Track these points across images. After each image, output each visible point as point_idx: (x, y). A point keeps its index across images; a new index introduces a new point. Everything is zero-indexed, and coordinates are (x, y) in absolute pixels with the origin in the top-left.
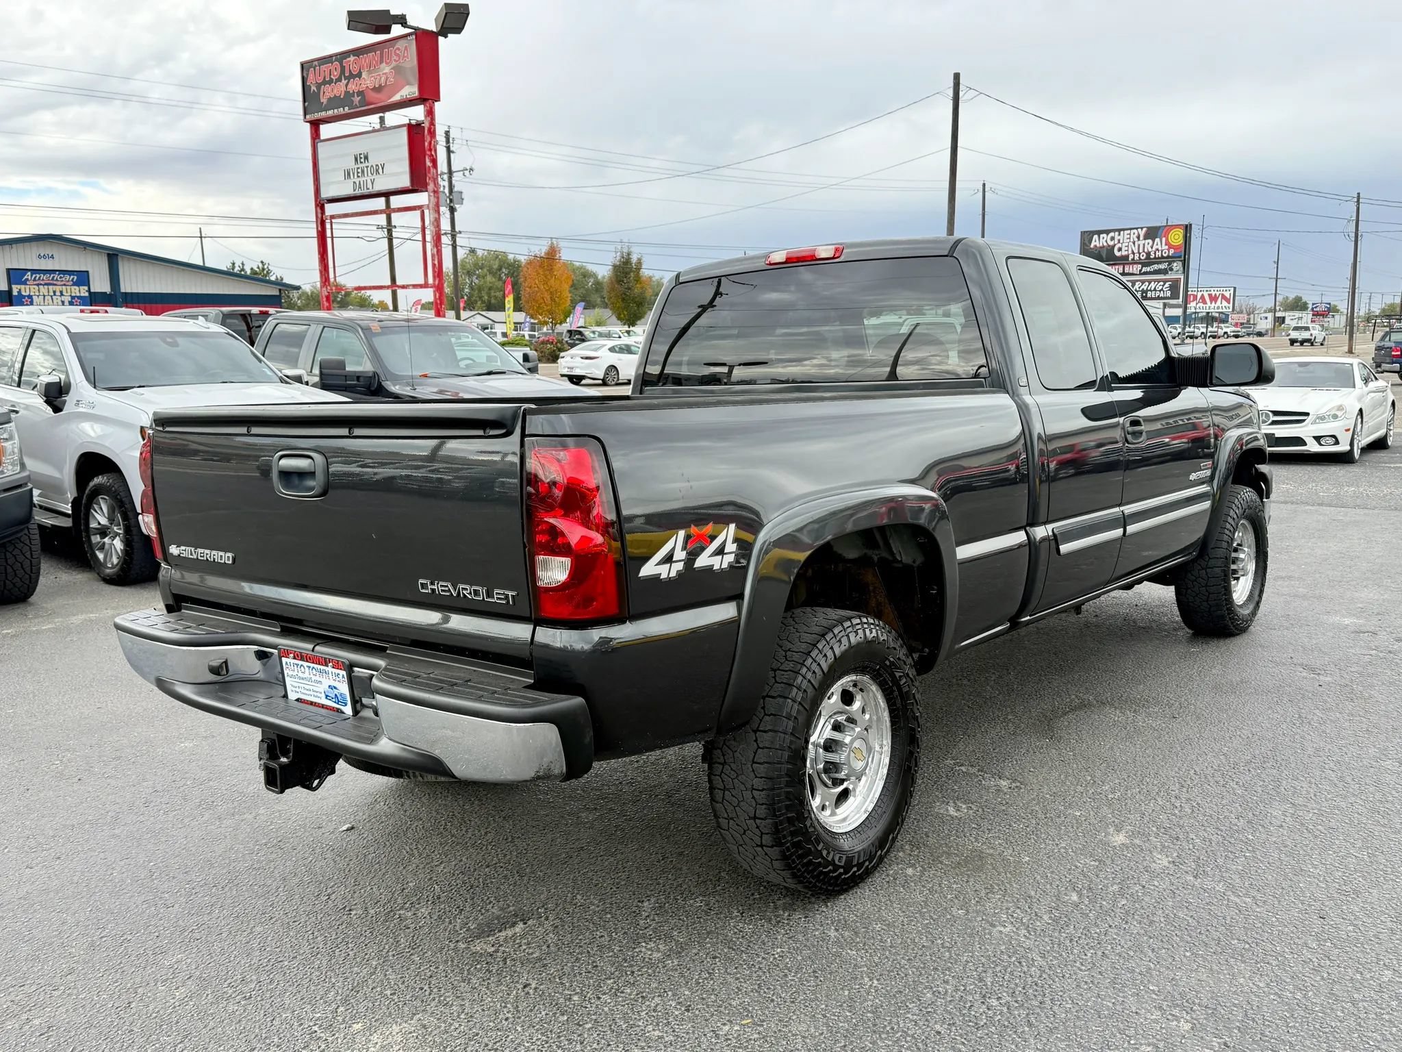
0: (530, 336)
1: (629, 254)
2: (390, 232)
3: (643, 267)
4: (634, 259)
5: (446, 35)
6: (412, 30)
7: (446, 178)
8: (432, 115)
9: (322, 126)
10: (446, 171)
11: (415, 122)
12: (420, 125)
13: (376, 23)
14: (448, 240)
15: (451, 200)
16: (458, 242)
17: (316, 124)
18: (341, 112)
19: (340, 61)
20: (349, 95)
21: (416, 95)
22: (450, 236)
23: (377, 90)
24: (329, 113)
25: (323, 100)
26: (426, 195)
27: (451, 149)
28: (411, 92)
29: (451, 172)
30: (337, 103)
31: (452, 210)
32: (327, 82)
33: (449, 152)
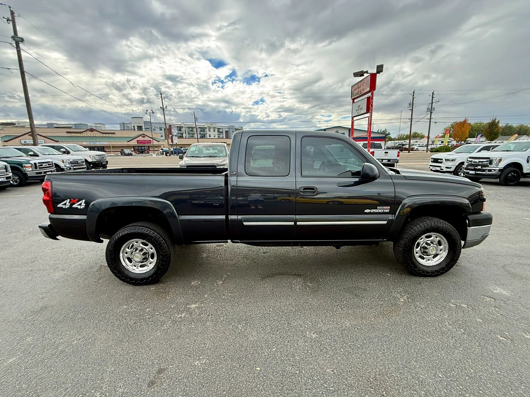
0: (456, 144)
1: (495, 119)
2: (411, 120)
3: (500, 123)
4: (497, 121)
5: (379, 73)
6: (370, 74)
7: (431, 104)
8: (372, 94)
9: (355, 100)
10: (431, 103)
11: (369, 96)
12: (370, 97)
13: (361, 74)
14: (429, 120)
15: (431, 110)
16: (432, 121)
17: (353, 100)
18: (357, 96)
19: (358, 84)
20: (358, 92)
21: (369, 90)
22: (429, 119)
23: (363, 90)
24: (355, 97)
25: (354, 94)
26: (369, 114)
27: (434, 97)
28: (368, 89)
29: (432, 103)
30: (356, 94)
31: (431, 113)
32: (355, 90)
33: (433, 97)
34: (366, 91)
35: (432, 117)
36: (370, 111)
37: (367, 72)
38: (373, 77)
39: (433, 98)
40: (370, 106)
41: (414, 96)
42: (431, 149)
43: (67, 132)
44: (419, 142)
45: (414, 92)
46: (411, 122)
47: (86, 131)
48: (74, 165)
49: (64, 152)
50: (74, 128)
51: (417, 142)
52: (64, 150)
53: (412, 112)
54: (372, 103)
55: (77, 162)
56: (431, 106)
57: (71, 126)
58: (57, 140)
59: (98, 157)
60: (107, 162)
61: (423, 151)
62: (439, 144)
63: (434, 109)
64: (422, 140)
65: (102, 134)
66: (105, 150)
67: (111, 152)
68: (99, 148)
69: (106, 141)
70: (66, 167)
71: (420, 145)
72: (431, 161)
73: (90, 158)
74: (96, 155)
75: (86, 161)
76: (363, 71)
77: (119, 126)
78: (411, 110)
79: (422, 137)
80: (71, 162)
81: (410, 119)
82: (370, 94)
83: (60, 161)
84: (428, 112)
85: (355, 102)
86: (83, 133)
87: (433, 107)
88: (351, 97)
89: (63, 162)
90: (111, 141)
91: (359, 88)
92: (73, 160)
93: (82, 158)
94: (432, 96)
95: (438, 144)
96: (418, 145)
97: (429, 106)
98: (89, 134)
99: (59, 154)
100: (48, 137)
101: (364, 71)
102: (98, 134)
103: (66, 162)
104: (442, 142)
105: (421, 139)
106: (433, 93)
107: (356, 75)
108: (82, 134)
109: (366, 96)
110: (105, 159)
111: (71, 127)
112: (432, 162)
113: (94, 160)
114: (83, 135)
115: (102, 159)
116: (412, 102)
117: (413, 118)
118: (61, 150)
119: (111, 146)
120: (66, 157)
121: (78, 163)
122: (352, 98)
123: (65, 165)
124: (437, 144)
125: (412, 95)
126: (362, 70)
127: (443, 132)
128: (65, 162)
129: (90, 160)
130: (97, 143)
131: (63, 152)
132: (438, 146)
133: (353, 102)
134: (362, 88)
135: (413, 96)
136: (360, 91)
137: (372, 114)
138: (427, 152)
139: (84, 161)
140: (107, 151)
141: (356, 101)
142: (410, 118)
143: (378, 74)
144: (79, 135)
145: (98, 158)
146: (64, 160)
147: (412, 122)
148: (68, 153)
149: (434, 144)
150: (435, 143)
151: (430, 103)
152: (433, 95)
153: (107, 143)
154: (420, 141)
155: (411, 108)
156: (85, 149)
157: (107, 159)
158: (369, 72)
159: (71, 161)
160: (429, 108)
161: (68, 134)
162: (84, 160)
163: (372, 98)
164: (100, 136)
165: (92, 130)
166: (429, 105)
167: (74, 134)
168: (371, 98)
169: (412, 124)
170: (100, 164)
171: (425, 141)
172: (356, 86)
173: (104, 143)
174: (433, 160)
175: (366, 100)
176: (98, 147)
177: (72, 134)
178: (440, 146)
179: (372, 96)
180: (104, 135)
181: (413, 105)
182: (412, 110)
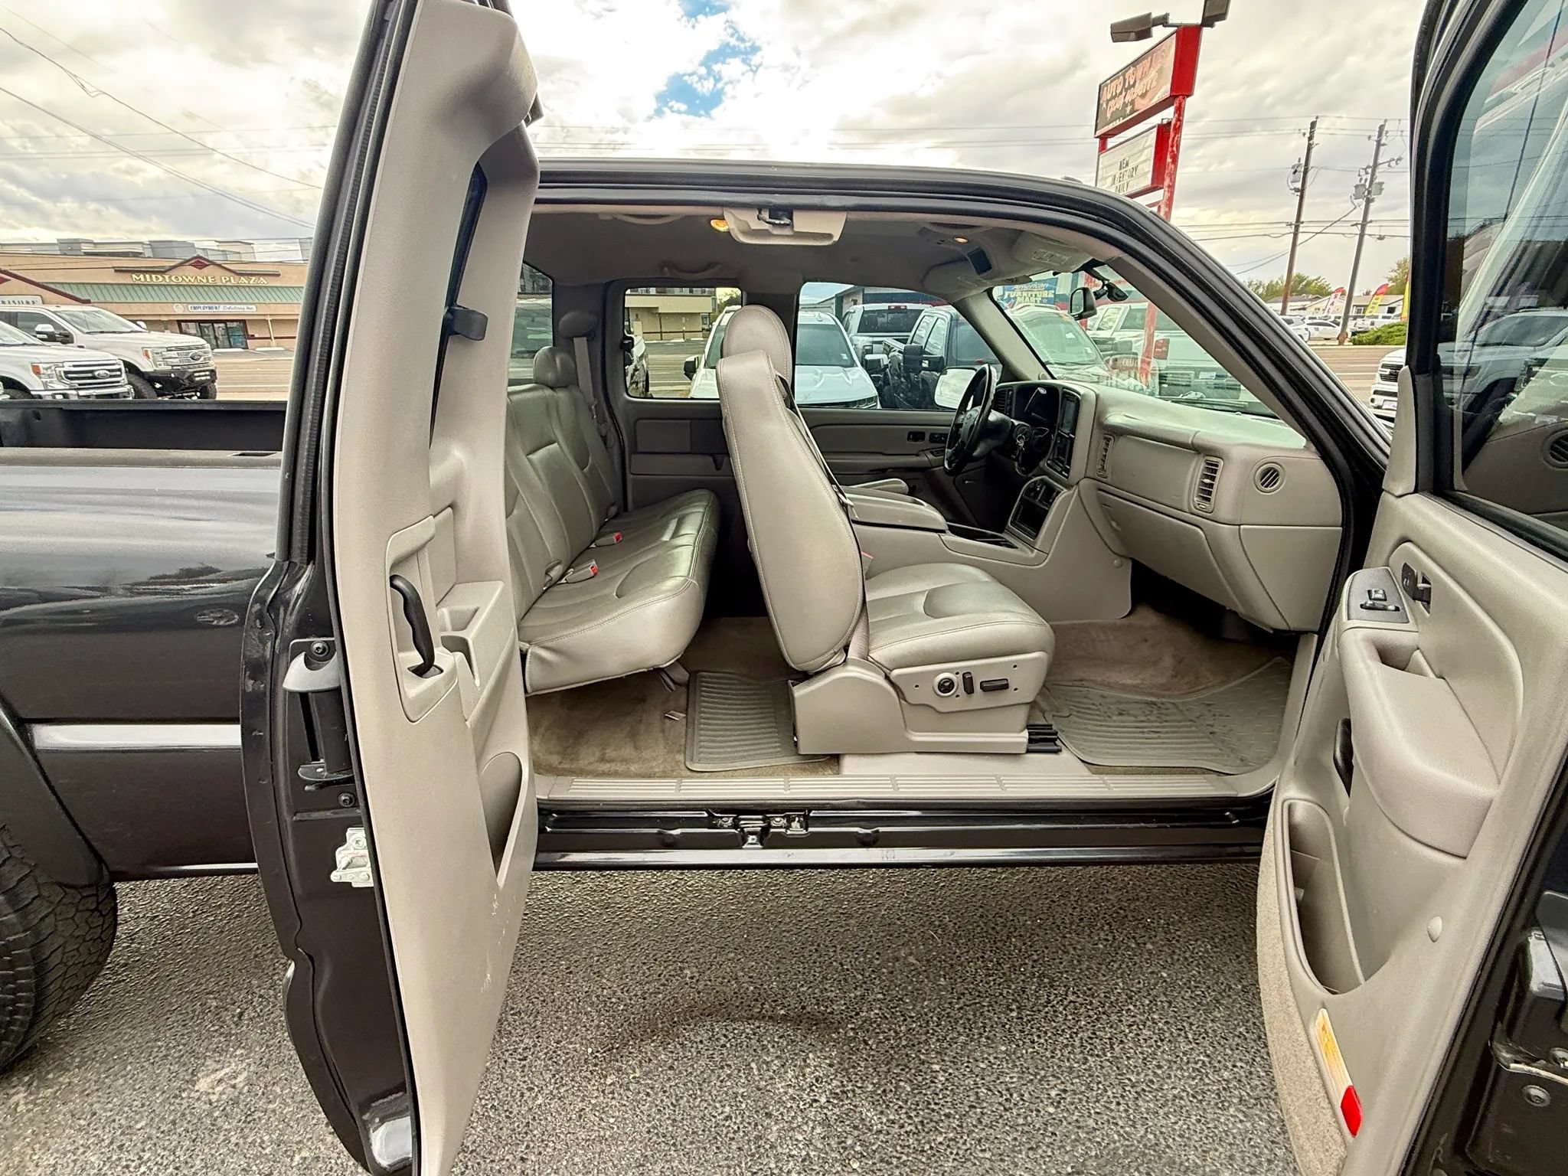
2: (1297, 228)
5: (1211, 25)
6: (1175, 29)
7: (1370, 170)
8: (1180, 111)
9: (1109, 140)
10: (1371, 164)
11: (1165, 122)
12: (1169, 123)
13: (1136, 29)
14: (1357, 230)
15: (1369, 193)
16: (1367, 231)
17: (1103, 138)
18: (1118, 123)
19: (1124, 75)
20: (1125, 105)
21: (1168, 95)
22: (1359, 226)
23: (1143, 96)
24: (1111, 126)
25: (1109, 115)
26: (1162, 191)
27: (1383, 142)
28: (1164, 90)
29: (1376, 165)
30: (1115, 116)
31: (1369, 201)
32: (1113, 98)
33: (1379, 144)
34: (1155, 100)
35: (1369, 219)
36: (1167, 182)
37: (1163, 21)
38: (1188, 40)
39: (1382, 148)
40: (1169, 160)
41: (1315, 140)
42: (1354, 334)
43: (119, 270)
44: (1313, 309)
45: (1313, 125)
46: (1296, 235)
47: (181, 264)
48: (80, 385)
49: (51, 338)
50: (149, 257)
51: (1304, 309)
52: (49, 328)
53: (1302, 197)
54: (1178, 147)
55: (92, 372)
56: (1369, 177)
57: (139, 249)
58: (87, 298)
59: (174, 354)
60: (213, 372)
61: (1326, 339)
62: (1384, 317)
63: (1381, 190)
64: (1323, 303)
65: (237, 277)
66: (250, 333)
67: (270, 338)
68: (229, 325)
69: (251, 301)
70: (50, 393)
71: (1315, 318)
72: (1381, 375)
73: (145, 359)
74: (169, 350)
75: (131, 368)
76: (1150, 14)
77: (299, 248)
78: (1296, 190)
79: (1322, 292)
80: (66, 373)
81: (1291, 225)
82: (1168, 114)
83: (23, 367)
84: (1356, 199)
85: (1109, 146)
86: (170, 273)
87: (1377, 181)
88: (1096, 130)
89: (36, 371)
90: (268, 301)
91: (1126, 91)
92: (74, 366)
93: (112, 357)
94: (1376, 138)
95: (1381, 315)
96: (1310, 318)
97: (1364, 178)
98: (190, 275)
99: (24, 344)
100: (52, 286)
101: (1154, 16)
102: (224, 278)
103: (49, 372)
104: (1391, 310)
105: (1317, 297)
106: (1382, 128)
107: (1123, 32)
108: (167, 277)
109: (1156, 120)
110: (205, 364)
111: (141, 253)
112: (1384, 378)
113: (164, 368)
114: (173, 278)
115: (193, 362)
116: (1303, 162)
117: (1302, 219)
118: (40, 327)
119: (269, 318)
120: (55, 352)
121: (94, 378)
122: (1099, 133)
123: (45, 384)
124: (1377, 317)
125: (1308, 135)
126: (1146, 12)
127: (1393, 275)
128: (42, 371)
129: (146, 366)
130: (222, 309)
131: (45, 336)
132: (1380, 323)
133: (1103, 148)
134: (1139, 89)
135: (1310, 138)
136: (1132, 102)
137: (1172, 193)
138: (1341, 343)
139: (120, 370)
140: (256, 336)
141: (1111, 142)
142: (1294, 221)
143: (1206, 30)
144: (157, 278)
145: (176, 360)
146: (41, 366)
147: (1300, 235)
148: (66, 339)
149: (1363, 317)
150: (1367, 314)
151: (1368, 167)
152: (1380, 135)
153: (253, 309)
154: (1317, 306)
155: (1299, 185)
156: (130, 327)
157: (211, 362)
158: (1171, 21)
159: (67, 369)
160: (1364, 185)
161: (118, 274)
162: (122, 367)
163: (1178, 129)
164: (228, 284)
165: (200, 263)
166: (1363, 173)
167: (142, 276)
168: (1175, 129)
169: (1299, 242)
170: (187, 381)
171: (1332, 304)
172: (1116, 86)
173: (245, 307)
174: (1388, 371)
175: (1154, 134)
176: (224, 322)
177: (134, 276)
178: (1387, 322)
179: (1179, 120)
180: (244, 280)
181: (1306, 172)
182: (1302, 192)
